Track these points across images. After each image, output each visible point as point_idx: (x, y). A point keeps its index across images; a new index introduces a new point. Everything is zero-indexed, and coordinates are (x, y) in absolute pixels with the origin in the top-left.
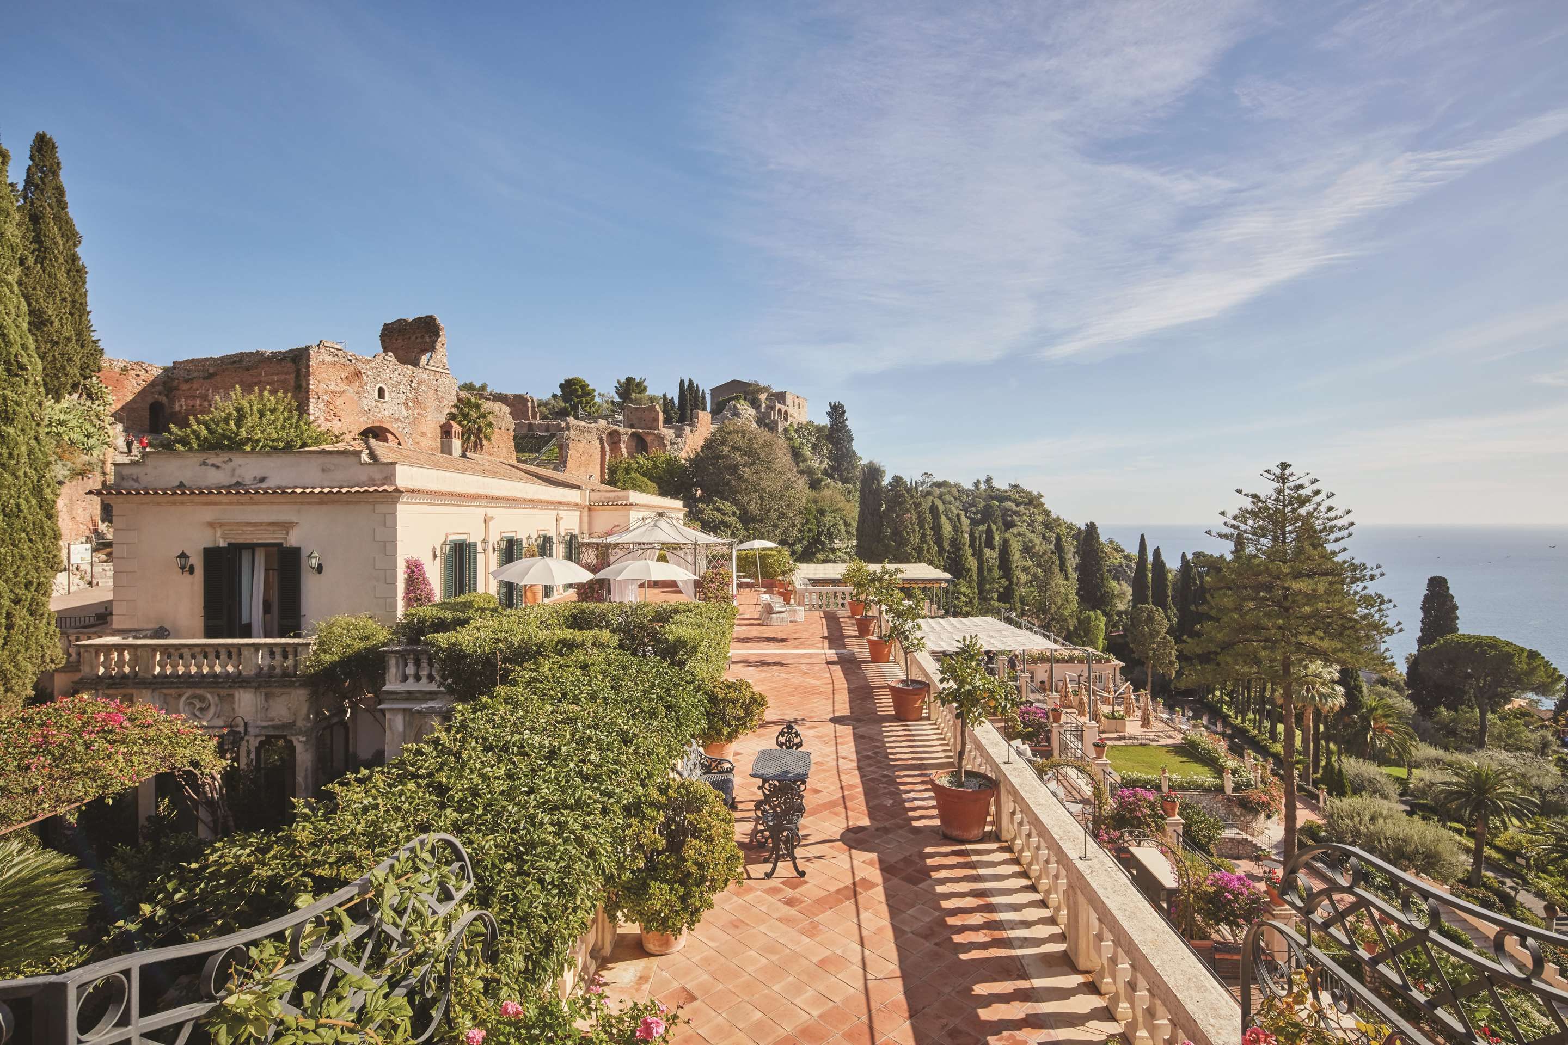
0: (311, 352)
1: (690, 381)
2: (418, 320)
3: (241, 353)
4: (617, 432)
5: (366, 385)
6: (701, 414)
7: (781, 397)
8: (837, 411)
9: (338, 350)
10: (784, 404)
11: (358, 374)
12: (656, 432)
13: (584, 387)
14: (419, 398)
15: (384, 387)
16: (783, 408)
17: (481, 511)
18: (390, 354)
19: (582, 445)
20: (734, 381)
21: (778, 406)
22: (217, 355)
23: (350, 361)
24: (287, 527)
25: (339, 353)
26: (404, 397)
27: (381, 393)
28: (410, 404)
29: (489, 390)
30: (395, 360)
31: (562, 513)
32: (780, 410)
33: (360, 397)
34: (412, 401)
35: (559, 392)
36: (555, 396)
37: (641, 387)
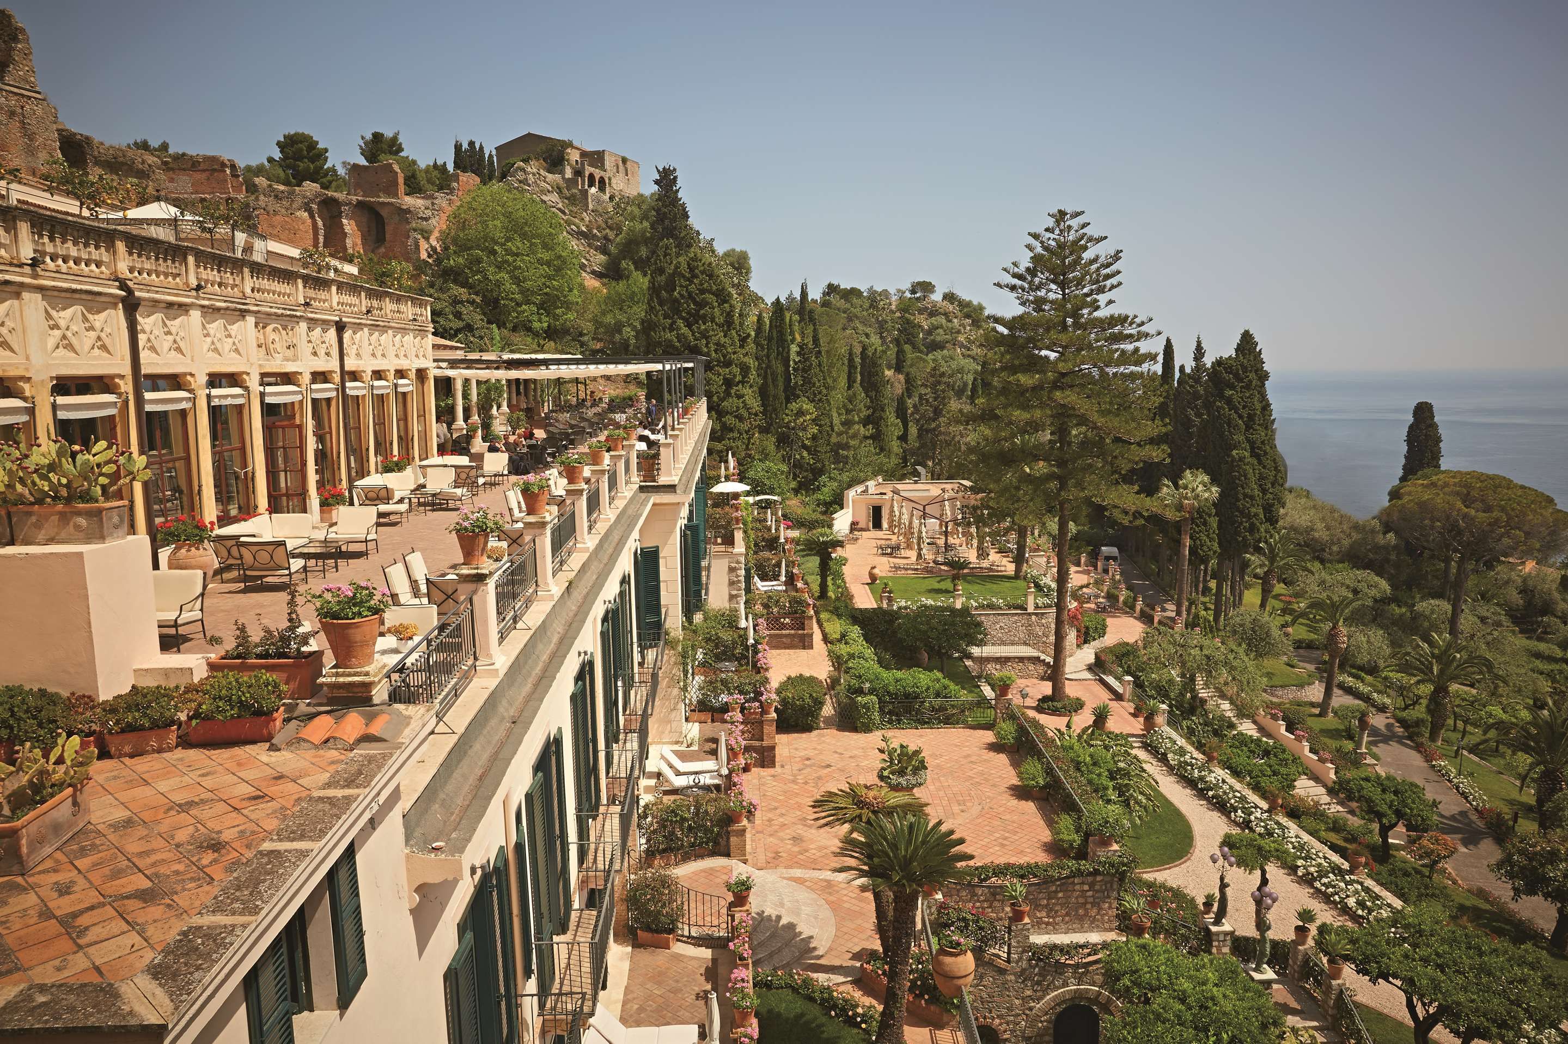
1: (474, 141)
4: (334, 201)
6: (463, 177)
7: (597, 158)
8: (667, 179)
10: (602, 168)
12: (394, 201)
13: (312, 145)
16: (598, 173)
19: (279, 218)
21: (591, 170)
29: (171, 151)
32: (591, 176)
35: (277, 155)
36: (270, 160)
37: (394, 146)
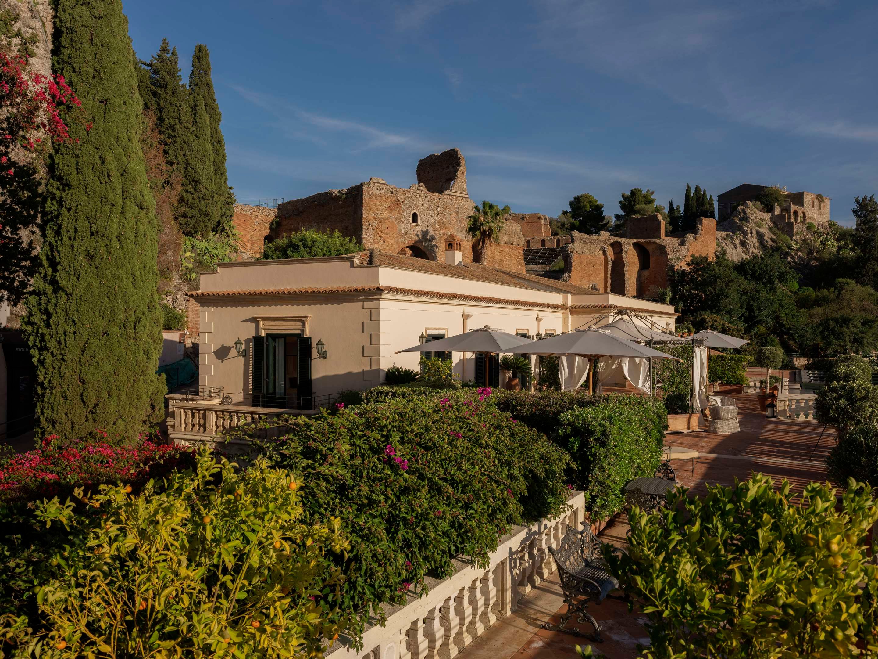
0: (364, 188)
1: (697, 189)
2: (445, 154)
3: (319, 194)
4: (619, 242)
5: (403, 212)
6: (705, 221)
7: (799, 198)
9: (383, 184)
10: (802, 204)
11: (398, 203)
12: (658, 241)
13: (593, 202)
14: (444, 220)
15: (418, 213)
16: (800, 210)
17: (461, 309)
18: (422, 184)
19: (585, 256)
20: (744, 186)
21: (793, 207)
22: (304, 197)
23: (392, 192)
24: (302, 320)
25: (384, 187)
26: (432, 220)
27: (415, 216)
28: (437, 226)
29: (510, 211)
30: (425, 190)
31: (541, 315)
32: (796, 212)
33: (399, 223)
34: (439, 223)
35: (569, 209)
36: (565, 213)
